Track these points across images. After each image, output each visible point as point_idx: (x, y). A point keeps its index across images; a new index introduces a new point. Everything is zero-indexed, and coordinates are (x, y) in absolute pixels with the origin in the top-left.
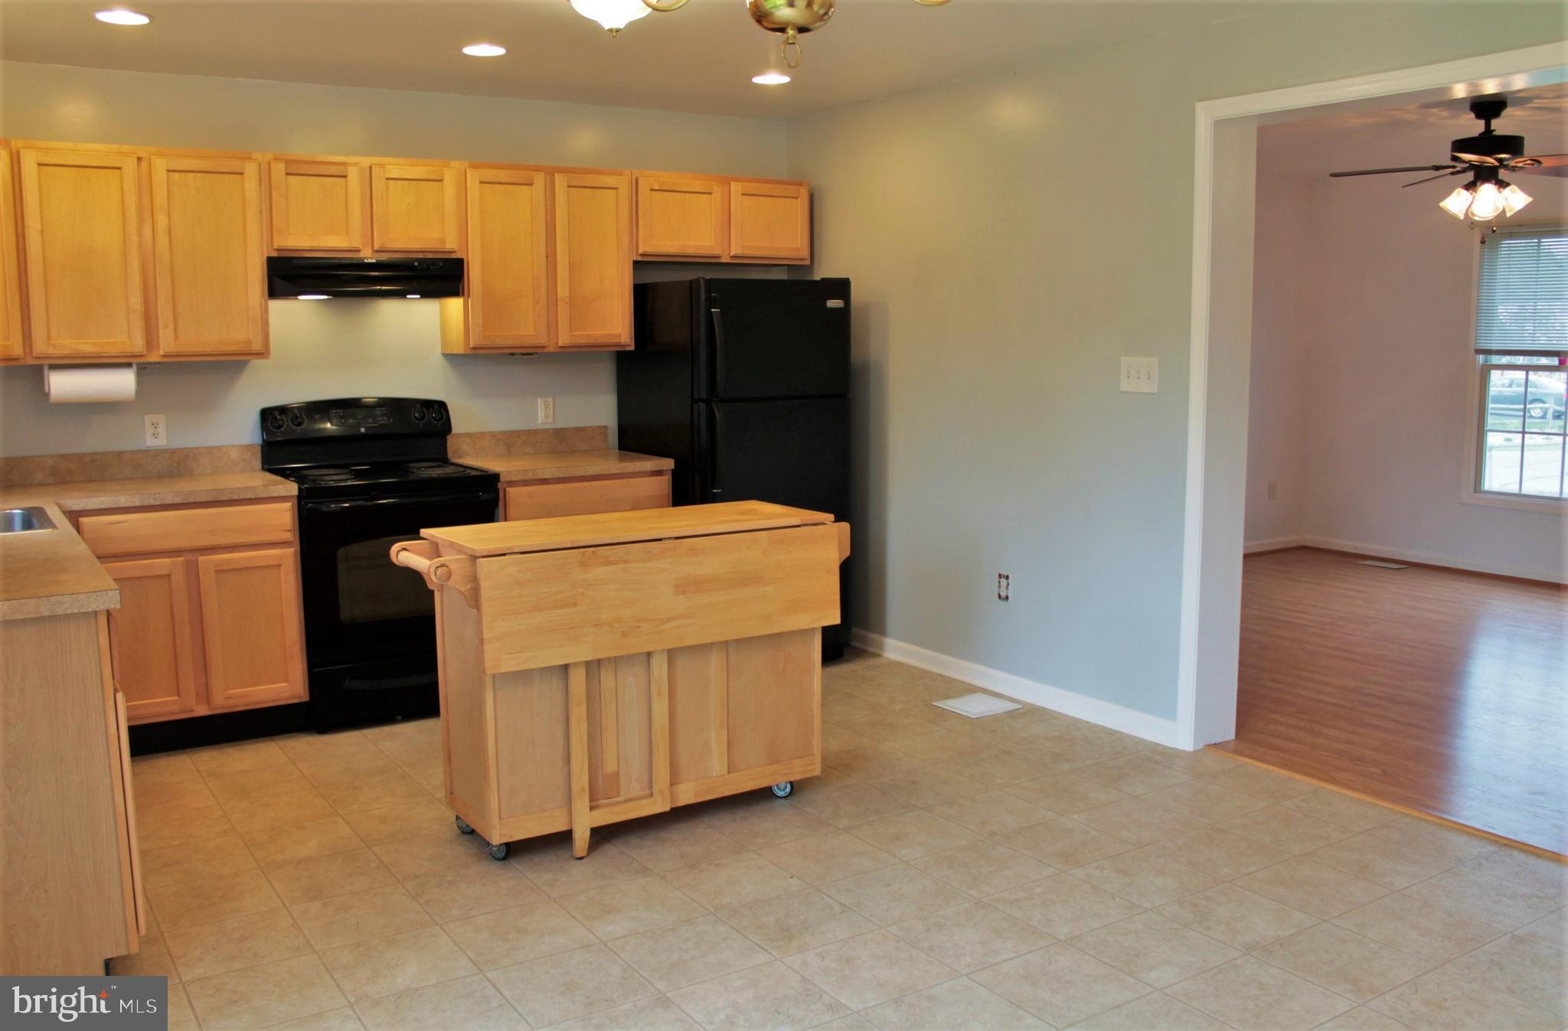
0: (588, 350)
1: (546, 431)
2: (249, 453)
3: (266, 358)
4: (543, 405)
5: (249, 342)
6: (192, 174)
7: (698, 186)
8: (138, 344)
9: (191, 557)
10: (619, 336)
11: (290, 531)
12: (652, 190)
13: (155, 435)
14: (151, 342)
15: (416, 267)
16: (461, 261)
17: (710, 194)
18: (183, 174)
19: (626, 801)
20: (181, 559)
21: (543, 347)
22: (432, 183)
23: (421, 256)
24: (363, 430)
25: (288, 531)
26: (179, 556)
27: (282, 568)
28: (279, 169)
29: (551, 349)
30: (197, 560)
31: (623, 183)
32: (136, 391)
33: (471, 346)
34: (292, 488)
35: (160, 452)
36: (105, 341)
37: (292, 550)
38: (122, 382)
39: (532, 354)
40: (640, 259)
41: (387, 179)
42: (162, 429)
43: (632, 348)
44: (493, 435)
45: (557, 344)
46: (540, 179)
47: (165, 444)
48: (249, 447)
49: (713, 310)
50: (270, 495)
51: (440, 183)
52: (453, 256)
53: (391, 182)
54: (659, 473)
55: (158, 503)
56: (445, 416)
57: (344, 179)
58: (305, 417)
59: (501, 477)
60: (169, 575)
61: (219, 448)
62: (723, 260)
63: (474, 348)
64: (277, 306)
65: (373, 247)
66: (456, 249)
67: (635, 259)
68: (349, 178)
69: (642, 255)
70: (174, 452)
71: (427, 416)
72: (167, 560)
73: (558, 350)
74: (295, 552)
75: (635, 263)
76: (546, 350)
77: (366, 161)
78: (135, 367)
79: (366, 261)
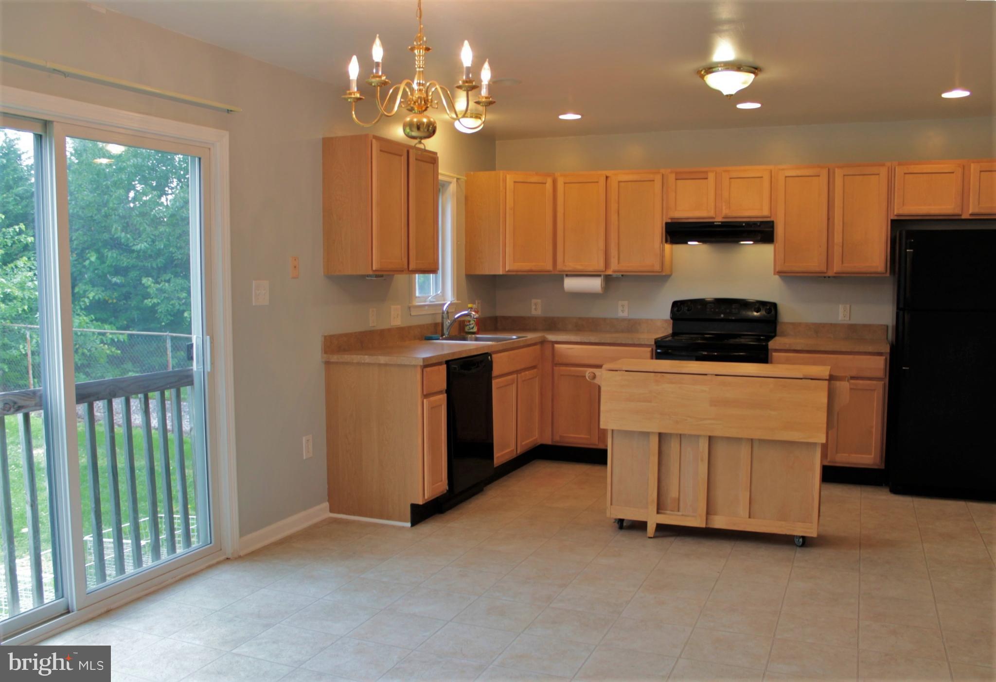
0: (848, 275)
1: (844, 325)
4: (843, 309)
5: (653, 265)
6: (630, 183)
7: (943, 168)
8: (602, 266)
12: (905, 173)
13: (623, 311)
14: (607, 265)
16: (773, 222)
17: (953, 173)
18: (626, 183)
19: (682, 515)
21: (826, 273)
22: (756, 179)
23: (748, 220)
24: (722, 316)
28: (672, 177)
29: (831, 274)
31: (883, 171)
32: (604, 289)
33: (777, 271)
34: (651, 341)
35: (624, 320)
36: (587, 264)
38: (595, 284)
40: (896, 218)
41: (731, 178)
42: (626, 308)
43: (888, 275)
44: (808, 326)
45: (834, 271)
46: (825, 172)
47: (627, 316)
48: (666, 321)
49: (908, 250)
50: (640, 343)
51: (761, 179)
52: (767, 219)
53: (733, 180)
54: (880, 354)
55: (588, 341)
56: (773, 311)
57: (706, 180)
58: (693, 307)
59: (769, 346)
61: (652, 320)
62: (963, 217)
65: (721, 216)
66: (769, 216)
67: (892, 218)
68: (709, 180)
69: (896, 216)
70: (630, 320)
71: (762, 310)
73: (835, 275)
75: (892, 221)
76: (828, 275)
77: (717, 169)
78: (602, 277)
79: (715, 223)
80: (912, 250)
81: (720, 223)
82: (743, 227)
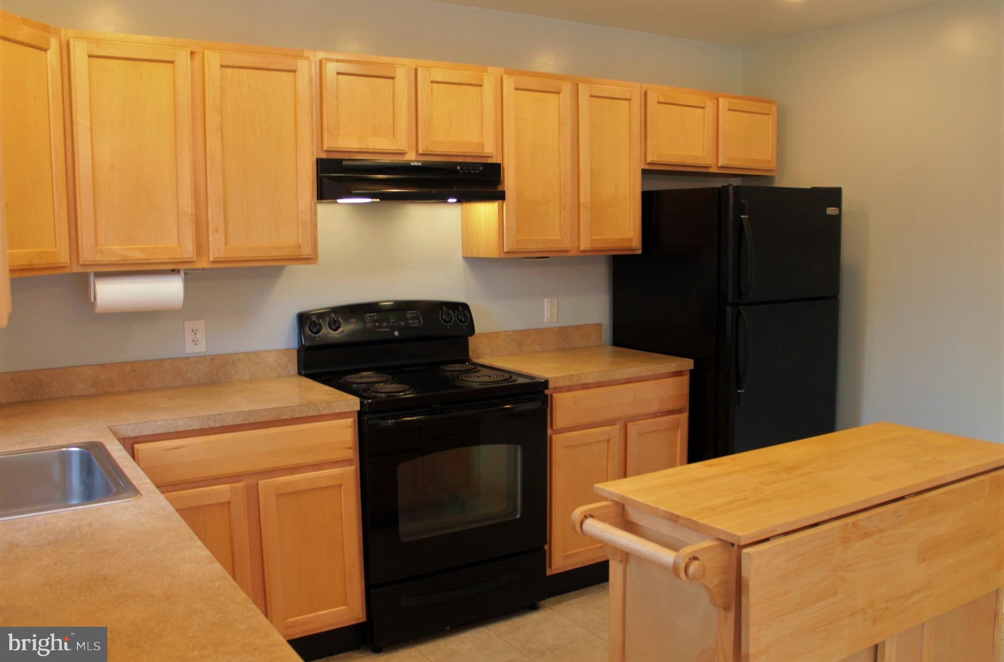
1: (552, 329)
2: (286, 358)
3: (314, 263)
4: (549, 305)
5: (299, 246)
6: (245, 71)
7: (695, 100)
8: (188, 250)
9: (251, 481)
10: (631, 240)
11: (351, 448)
12: (659, 102)
13: (195, 342)
14: (201, 247)
15: (459, 170)
17: (704, 108)
18: (236, 70)
20: (241, 484)
21: (567, 251)
22: (471, 88)
23: (461, 160)
24: (396, 333)
25: (350, 448)
26: (238, 482)
27: (343, 487)
29: (573, 253)
30: (257, 484)
31: (635, 95)
32: (185, 298)
33: (505, 250)
34: (353, 403)
35: (200, 359)
36: (154, 246)
37: (354, 467)
38: (168, 290)
39: (547, 257)
40: (650, 167)
41: (432, 82)
42: (201, 336)
43: (640, 252)
44: (509, 335)
45: (579, 247)
46: (567, 88)
47: (205, 350)
48: (285, 352)
49: (742, 216)
50: (332, 412)
51: (479, 88)
52: (490, 161)
53: (435, 85)
54: (679, 374)
56: (469, 318)
57: (391, 81)
58: (341, 322)
59: (550, 383)
60: (229, 503)
61: (256, 354)
62: (712, 170)
63: (508, 252)
64: (325, 210)
65: (417, 151)
66: (494, 154)
67: (643, 167)
68: (397, 80)
69: (650, 164)
70: (213, 358)
71: (453, 318)
72: (227, 486)
73: (579, 254)
74: (356, 468)
75: (644, 171)
76: (569, 254)
77: (412, 63)
78: (182, 273)
79: (412, 164)
80: (747, 216)
81: (420, 164)
82: (458, 172)
